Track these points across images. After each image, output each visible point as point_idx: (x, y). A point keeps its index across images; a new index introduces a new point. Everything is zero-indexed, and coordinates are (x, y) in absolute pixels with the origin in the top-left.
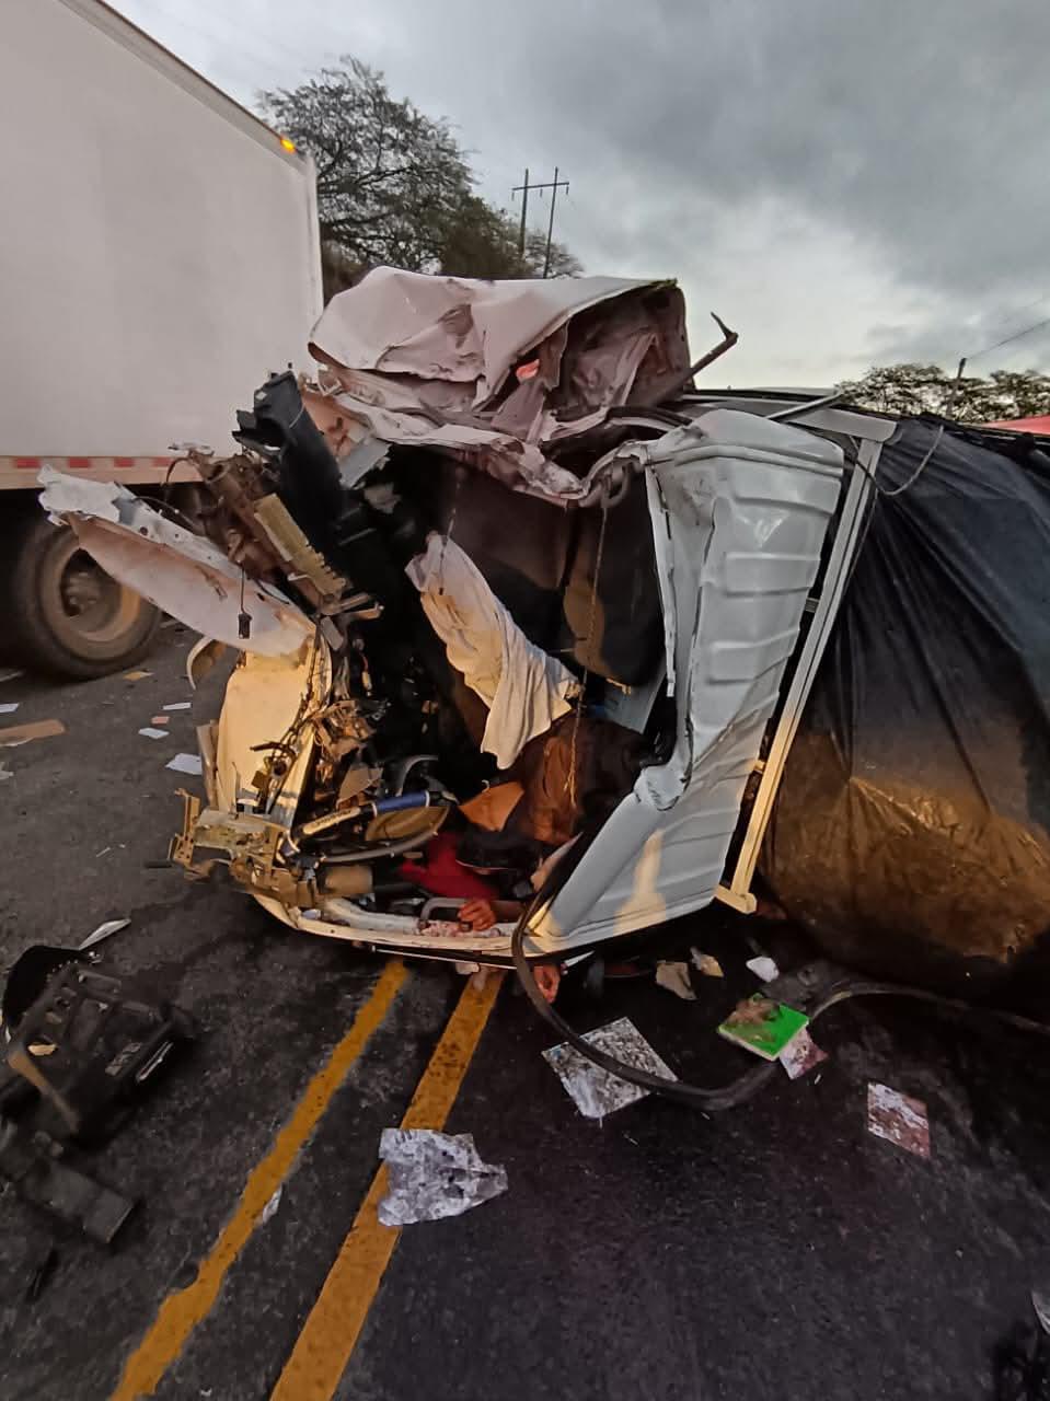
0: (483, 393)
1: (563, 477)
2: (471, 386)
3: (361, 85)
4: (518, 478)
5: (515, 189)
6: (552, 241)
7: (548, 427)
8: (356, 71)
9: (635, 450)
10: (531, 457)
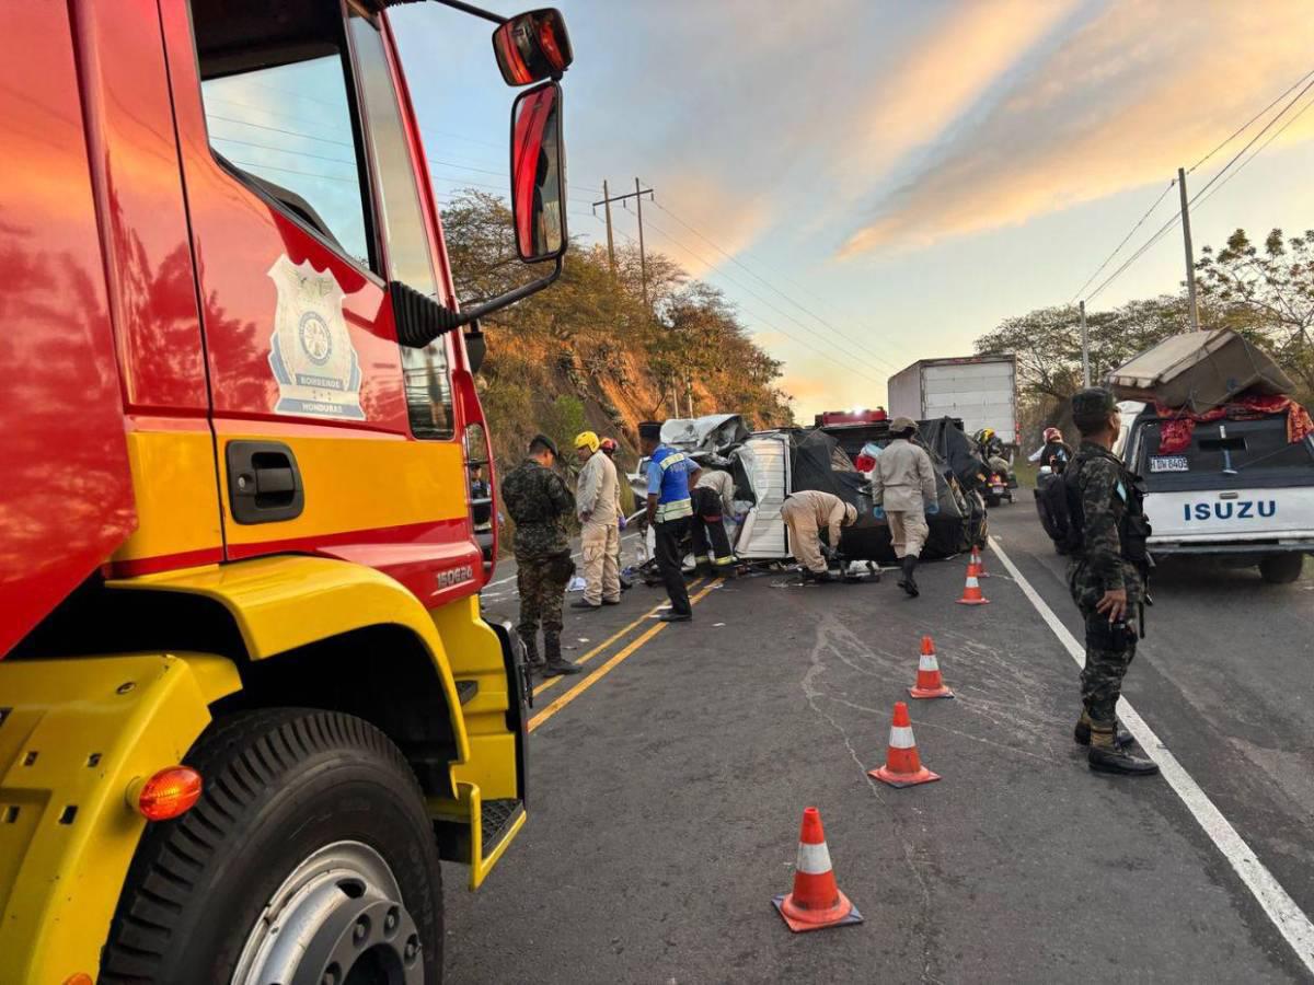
0: (699, 443)
1: (723, 459)
2: (695, 443)
3: (481, 205)
4: (713, 461)
5: (594, 205)
6: (647, 253)
7: (717, 448)
8: (477, 197)
9: (737, 450)
10: (715, 456)
